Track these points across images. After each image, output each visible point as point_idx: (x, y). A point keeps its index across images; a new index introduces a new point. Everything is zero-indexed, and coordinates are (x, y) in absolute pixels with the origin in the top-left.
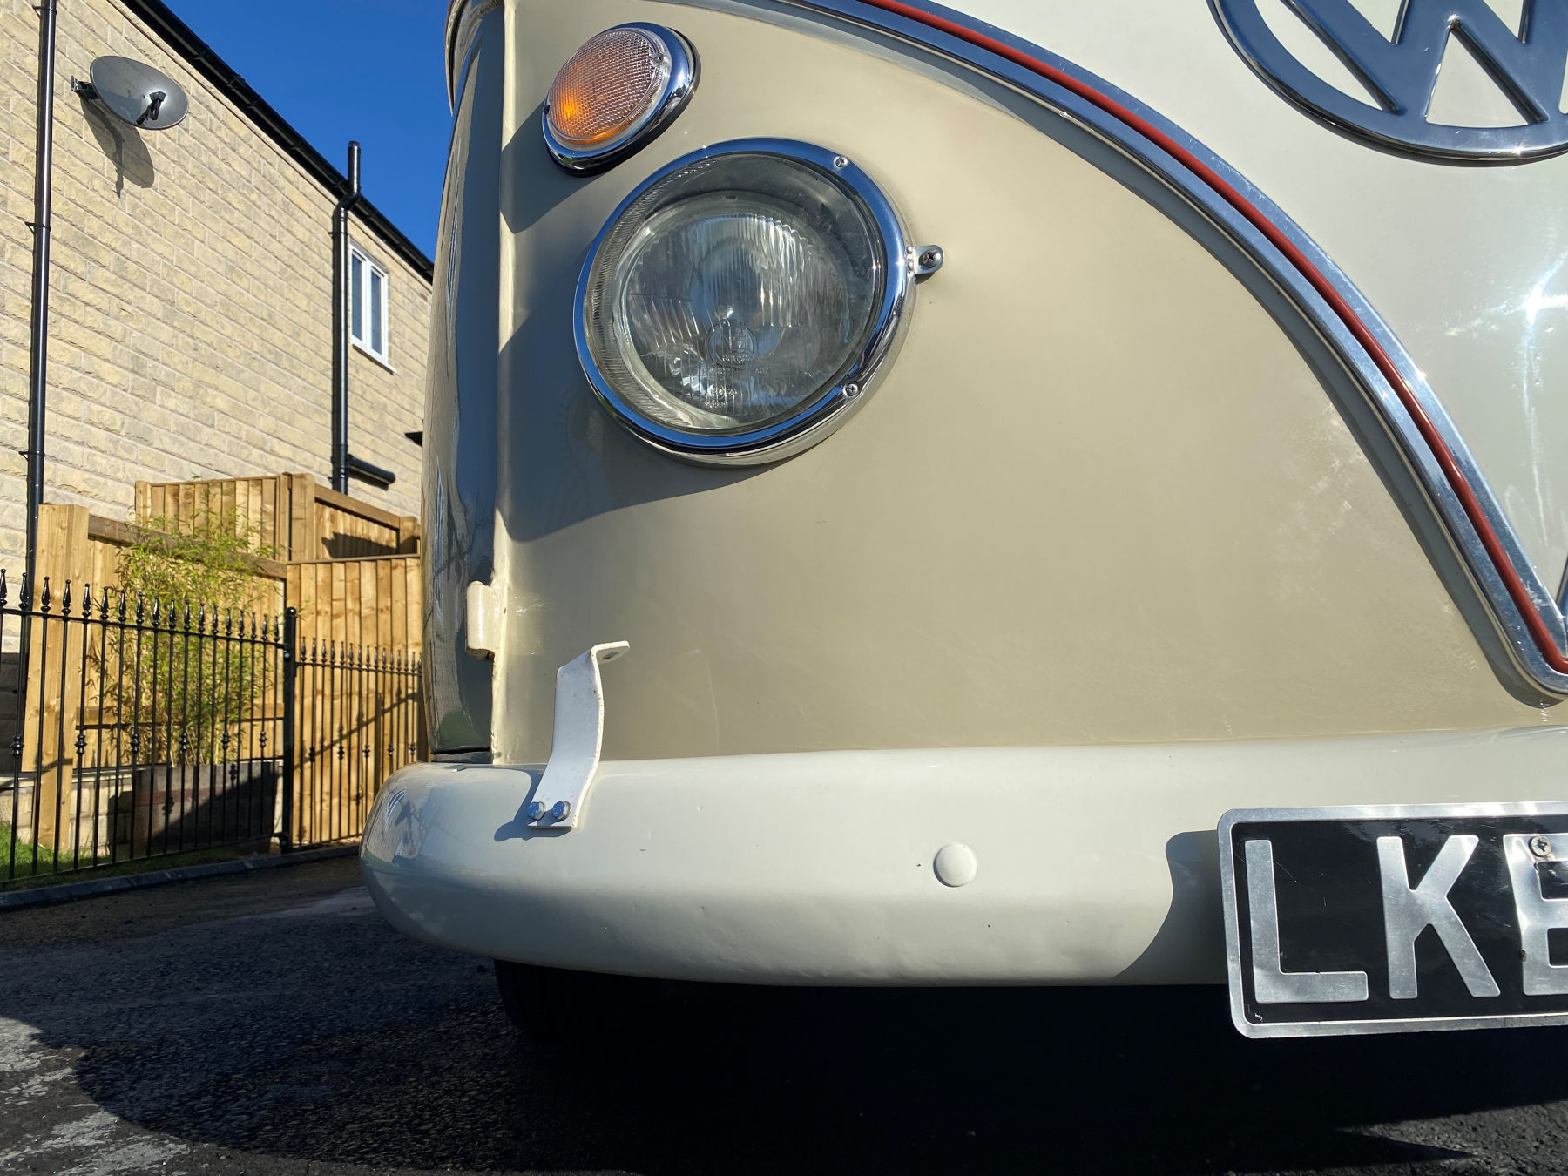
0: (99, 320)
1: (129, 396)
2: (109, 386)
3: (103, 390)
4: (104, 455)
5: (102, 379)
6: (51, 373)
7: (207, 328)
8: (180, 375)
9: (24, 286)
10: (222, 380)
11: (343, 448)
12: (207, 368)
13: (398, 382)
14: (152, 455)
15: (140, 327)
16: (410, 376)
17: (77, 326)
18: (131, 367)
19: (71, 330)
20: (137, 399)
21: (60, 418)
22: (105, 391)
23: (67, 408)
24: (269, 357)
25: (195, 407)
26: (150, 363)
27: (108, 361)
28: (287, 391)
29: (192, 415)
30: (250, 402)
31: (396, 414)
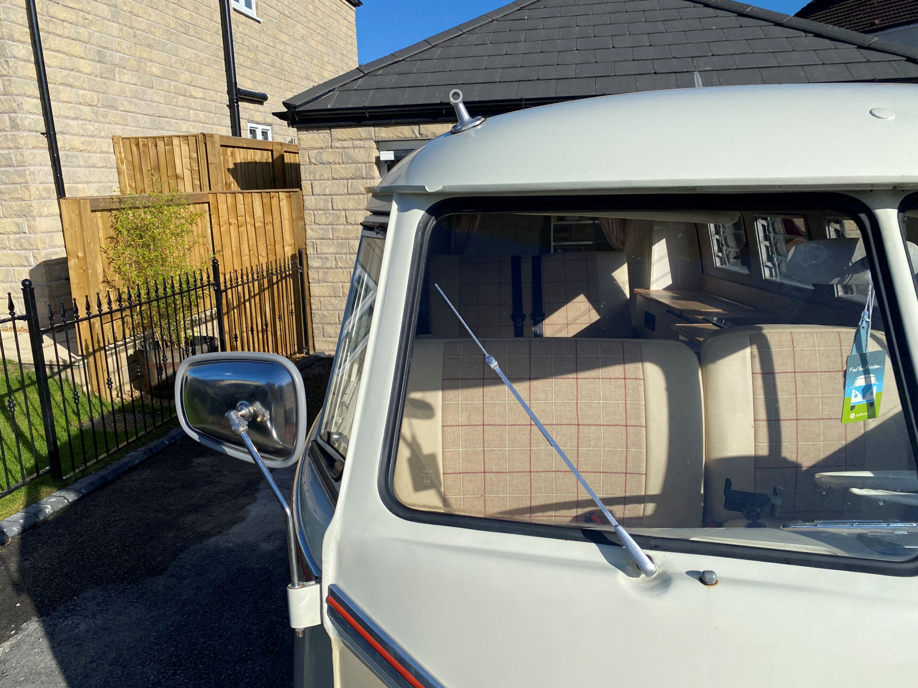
0: (73, 30)
1: (99, 79)
2: (86, 76)
3: (82, 79)
4: (91, 123)
5: (81, 72)
6: (50, 75)
7: (141, 19)
8: (127, 56)
9: (22, 18)
10: (155, 54)
11: (234, 85)
12: (144, 48)
13: (264, 28)
14: (119, 116)
15: (98, 29)
16: (272, 21)
17: (60, 38)
18: (97, 59)
19: (57, 42)
20: (104, 80)
21: (60, 105)
22: (85, 80)
23: (64, 97)
24: (181, 30)
25: (140, 77)
26: (108, 53)
27: (83, 58)
28: (195, 51)
29: (139, 84)
30: (174, 65)
31: (264, 50)
